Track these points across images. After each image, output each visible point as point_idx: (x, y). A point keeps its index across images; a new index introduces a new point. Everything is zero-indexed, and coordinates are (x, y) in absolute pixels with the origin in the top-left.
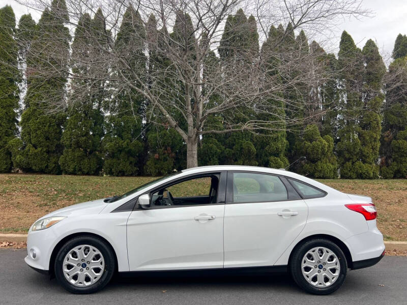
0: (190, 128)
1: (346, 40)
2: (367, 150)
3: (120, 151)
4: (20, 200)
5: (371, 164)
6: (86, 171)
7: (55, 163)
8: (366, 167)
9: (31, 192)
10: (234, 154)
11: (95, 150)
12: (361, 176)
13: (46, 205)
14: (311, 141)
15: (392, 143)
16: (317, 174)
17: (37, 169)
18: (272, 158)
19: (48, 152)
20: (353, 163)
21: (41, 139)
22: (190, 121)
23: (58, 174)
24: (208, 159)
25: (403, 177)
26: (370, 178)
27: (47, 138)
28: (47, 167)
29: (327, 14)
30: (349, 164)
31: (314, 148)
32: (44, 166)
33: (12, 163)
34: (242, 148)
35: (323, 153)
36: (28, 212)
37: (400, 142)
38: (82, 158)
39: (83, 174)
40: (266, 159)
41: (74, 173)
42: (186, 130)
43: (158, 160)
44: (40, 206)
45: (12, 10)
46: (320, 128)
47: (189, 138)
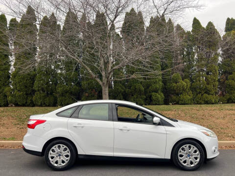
0: (104, 78)
1: (196, 22)
2: (210, 87)
3: (66, 92)
4: (5, 122)
5: (213, 95)
6: (48, 104)
7: (30, 100)
8: (210, 97)
9: (12, 117)
10: (131, 92)
11: (53, 92)
12: (207, 103)
13: (18, 124)
14: (176, 83)
15: (225, 82)
16: (180, 102)
17: (21, 104)
18: (153, 93)
19: (27, 94)
20: (202, 95)
21: (22, 87)
22: (103, 74)
23: (33, 106)
24: (116, 95)
25: (232, 102)
26: (213, 104)
27: (26, 87)
28: (26, 103)
29: (179, 9)
30: (200, 95)
31: (177, 87)
32: (24, 102)
33: (7, 101)
34: (136, 89)
35: (184, 90)
36: (8, 128)
37: (230, 81)
38: (45, 97)
39: (46, 106)
40: (150, 94)
41: (41, 106)
42: (101, 79)
43: (88, 96)
44: (15, 125)
45: (5, 16)
46: (182, 75)
47: (103, 83)
